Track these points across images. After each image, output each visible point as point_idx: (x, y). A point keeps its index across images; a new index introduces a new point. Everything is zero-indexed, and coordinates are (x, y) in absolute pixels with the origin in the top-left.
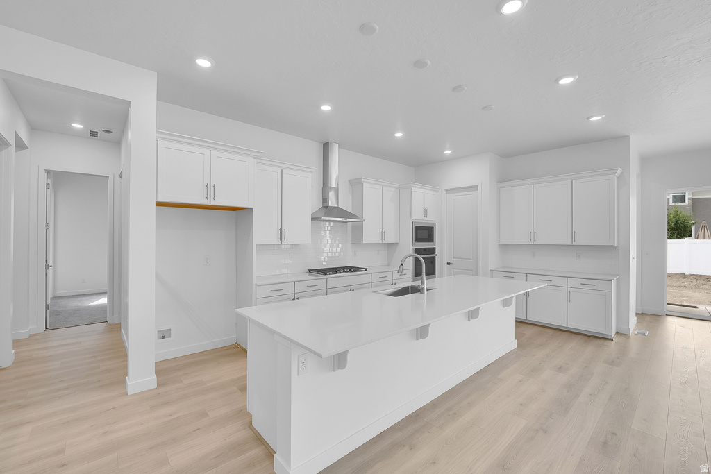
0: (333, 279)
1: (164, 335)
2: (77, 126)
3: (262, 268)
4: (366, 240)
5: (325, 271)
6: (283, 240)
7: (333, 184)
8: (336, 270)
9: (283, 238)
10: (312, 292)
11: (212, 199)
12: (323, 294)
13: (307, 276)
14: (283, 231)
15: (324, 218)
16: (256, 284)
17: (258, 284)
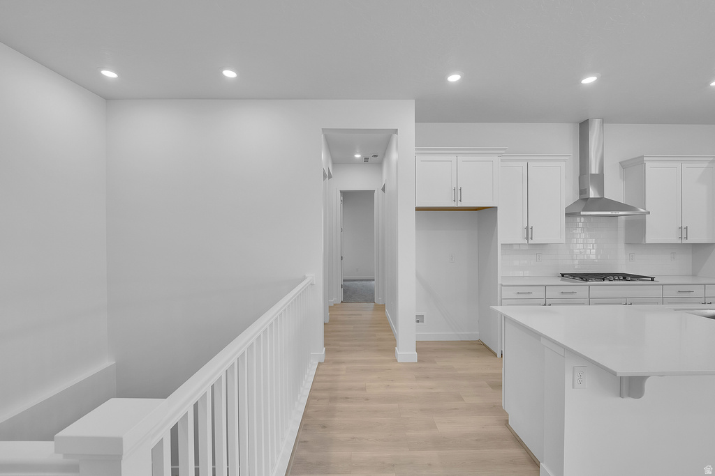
0: (597, 288)
1: (419, 319)
2: (358, 156)
3: (509, 269)
4: (650, 238)
5: (585, 277)
6: (530, 240)
7: (594, 170)
8: (602, 277)
9: (530, 236)
10: (567, 300)
11: (459, 202)
12: (584, 304)
13: (559, 281)
14: (530, 230)
15: (582, 213)
16: (501, 285)
17: (504, 284)
